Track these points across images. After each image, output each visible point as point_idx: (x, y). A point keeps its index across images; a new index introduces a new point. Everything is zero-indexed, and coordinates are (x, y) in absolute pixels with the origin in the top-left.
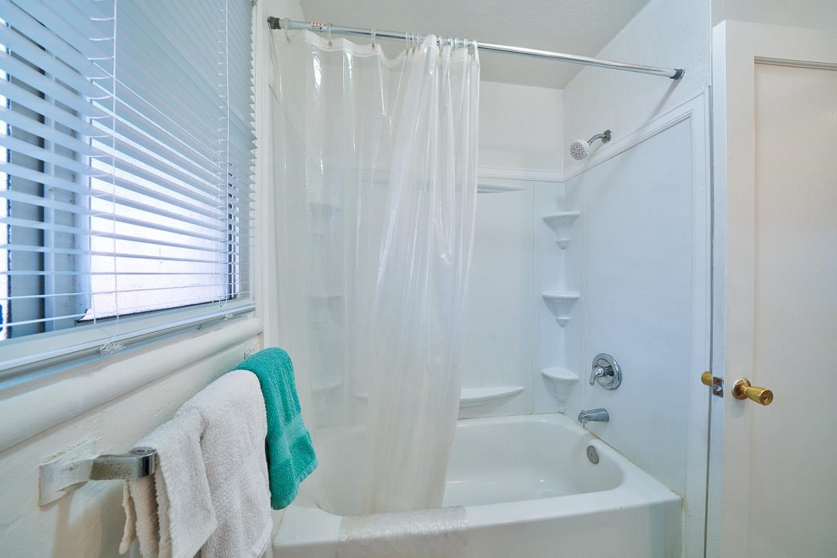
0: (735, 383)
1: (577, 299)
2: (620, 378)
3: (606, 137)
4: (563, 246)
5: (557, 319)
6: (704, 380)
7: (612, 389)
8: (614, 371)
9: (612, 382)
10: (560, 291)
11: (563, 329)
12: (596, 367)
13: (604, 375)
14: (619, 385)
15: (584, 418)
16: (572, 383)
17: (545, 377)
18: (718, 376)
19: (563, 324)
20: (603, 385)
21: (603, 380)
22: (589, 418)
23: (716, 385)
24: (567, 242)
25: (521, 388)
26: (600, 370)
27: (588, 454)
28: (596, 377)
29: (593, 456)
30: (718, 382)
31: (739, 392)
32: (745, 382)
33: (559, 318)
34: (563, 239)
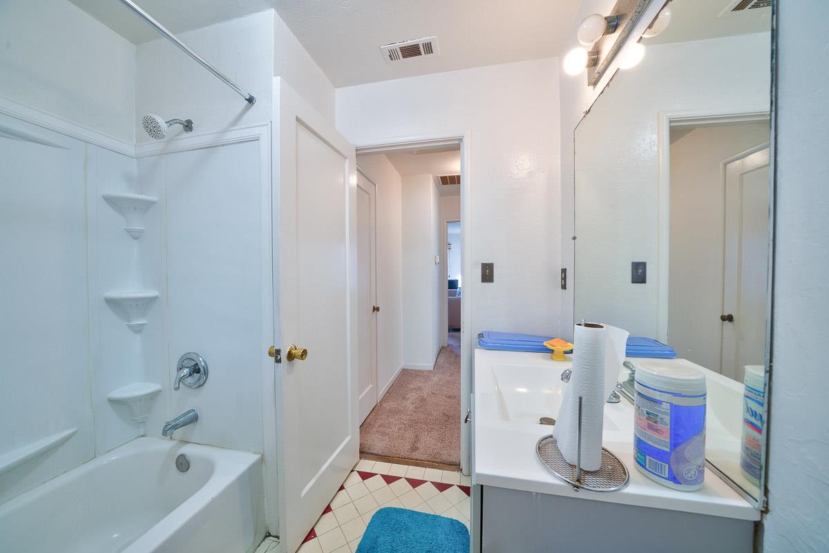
0: (288, 350)
1: (156, 298)
2: (206, 373)
3: (188, 126)
4: (135, 236)
5: (129, 326)
6: (270, 354)
7: (199, 386)
8: (200, 367)
9: (199, 379)
10: (132, 290)
11: (138, 337)
12: (180, 369)
13: (190, 375)
14: (206, 380)
15: (169, 430)
16: (153, 396)
17: (114, 402)
18: (277, 348)
19: (138, 330)
20: (190, 386)
21: (190, 380)
22: (175, 427)
23: (276, 354)
24: (141, 232)
25: (74, 430)
26: (186, 371)
27: (177, 466)
28: (181, 379)
29: (183, 464)
30: (278, 352)
31: (291, 357)
32: (293, 347)
33: (132, 323)
34: (137, 226)
